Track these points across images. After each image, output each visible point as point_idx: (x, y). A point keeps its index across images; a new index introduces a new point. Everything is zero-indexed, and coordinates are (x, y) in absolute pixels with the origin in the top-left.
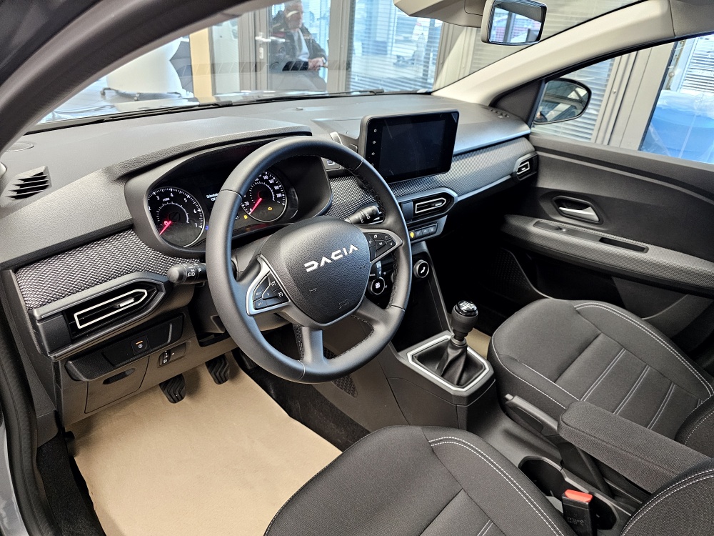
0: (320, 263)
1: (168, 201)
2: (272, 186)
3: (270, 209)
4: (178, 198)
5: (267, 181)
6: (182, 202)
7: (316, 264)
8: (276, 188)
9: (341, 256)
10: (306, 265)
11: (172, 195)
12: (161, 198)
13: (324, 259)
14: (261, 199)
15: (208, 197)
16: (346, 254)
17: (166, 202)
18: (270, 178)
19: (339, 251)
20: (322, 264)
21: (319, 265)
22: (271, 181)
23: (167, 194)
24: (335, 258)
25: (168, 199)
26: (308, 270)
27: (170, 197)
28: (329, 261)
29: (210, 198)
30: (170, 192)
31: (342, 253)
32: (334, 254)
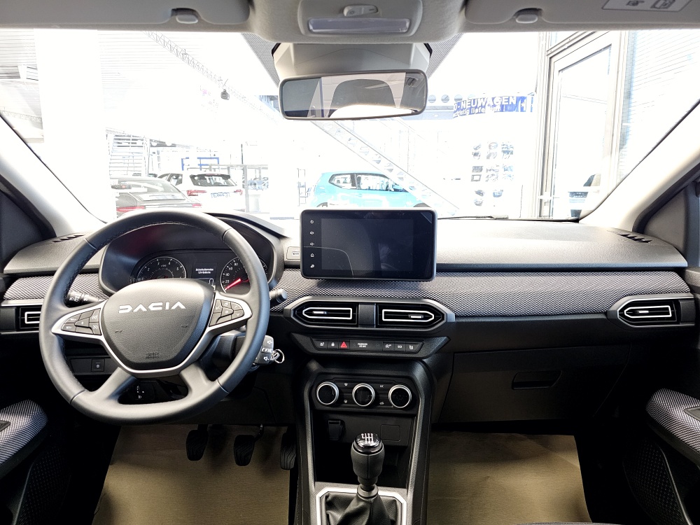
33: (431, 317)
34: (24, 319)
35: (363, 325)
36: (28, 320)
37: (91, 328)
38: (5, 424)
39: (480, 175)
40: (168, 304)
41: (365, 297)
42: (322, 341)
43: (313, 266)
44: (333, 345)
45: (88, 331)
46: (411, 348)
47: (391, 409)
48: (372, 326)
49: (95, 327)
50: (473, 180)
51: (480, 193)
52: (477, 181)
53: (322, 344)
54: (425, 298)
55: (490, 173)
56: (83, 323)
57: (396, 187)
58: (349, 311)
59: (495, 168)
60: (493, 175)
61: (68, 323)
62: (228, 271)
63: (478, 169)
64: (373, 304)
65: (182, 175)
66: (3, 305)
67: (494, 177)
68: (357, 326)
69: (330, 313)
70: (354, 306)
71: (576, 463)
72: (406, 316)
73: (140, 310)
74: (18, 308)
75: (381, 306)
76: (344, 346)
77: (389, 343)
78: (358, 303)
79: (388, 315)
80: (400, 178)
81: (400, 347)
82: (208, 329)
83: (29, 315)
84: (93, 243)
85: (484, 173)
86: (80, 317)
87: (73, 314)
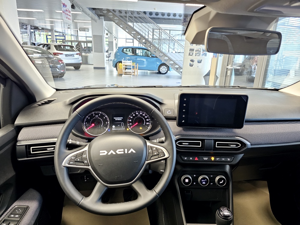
0: (108, 153)
1: (97, 117)
2: (146, 119)
3: (141, 128)
4: (102, 116)
5: (144, 117)
6: (102, 118)
7: (106, 153)
8: (147, 120)
9: (123, 153)
10: (101, 152)
11: (100, 115)
12: (95, 115)
13: (112, 152)
14: (137, 123)
15: (114, 118)
16: (126, 152)
17: (96, 117)
18: (146, 116)
19: (123, 150)
20: (109, 154)
21: (107, 154)
22: (146, 117)
23: (98, 114)
24: (119, 153)
25: (97, 116)
26: (101, 154)
27: (99, 116)
28: (114, 153)
29: (115, 119)
30: (99, 113)
31: (124, 151)
32: (118, 150)
33: (239, 145)
34: (30, 151)
35: (207, 150)
36: (33, 152)
37: (83, 162)
38: (27, 208)
39: (193, 53)
40: (126, 150)
41: (208, 136)
42: (186, 157)
43: (183, 121)
44: (191, 159)
45: (82, 164)
46: (229, 159)
47: (216, 186)
48: (211, 150)
49: (85, 162)
50: (189, 55)
51: (192, 61)
52: (191, 55)
53: (186, 158)
54: (237, 136)
55: (197, 52)
56: (79, 160)
57: (153, 55)
58: (200, 142)
59: (200, 50)
60: (198, 53)
61: (71, 160)
62: (130, 119)
63: (192, 50)
64: (212, 139)
65: (50, 45)
66: (18, 145)
67: (198, 54)
68: (203, 150)
69: (190, 144)
70: (203, 140)
71: (268, 193)
72: (227, 145)
73: (112, 153)
74: (26, 145)
75: (215, 141)
76: (196, 159)
77: (218, 158)
78: (204, 139)
79: (218, 145)
80: (154, 51)
81: (223, 159)
82: (147, 162)
83: (32, 149)
84: (80, 114)
85: (194, 52)
86: (76, 156)
87: (72, 154)
